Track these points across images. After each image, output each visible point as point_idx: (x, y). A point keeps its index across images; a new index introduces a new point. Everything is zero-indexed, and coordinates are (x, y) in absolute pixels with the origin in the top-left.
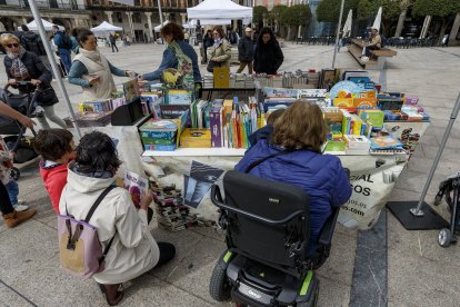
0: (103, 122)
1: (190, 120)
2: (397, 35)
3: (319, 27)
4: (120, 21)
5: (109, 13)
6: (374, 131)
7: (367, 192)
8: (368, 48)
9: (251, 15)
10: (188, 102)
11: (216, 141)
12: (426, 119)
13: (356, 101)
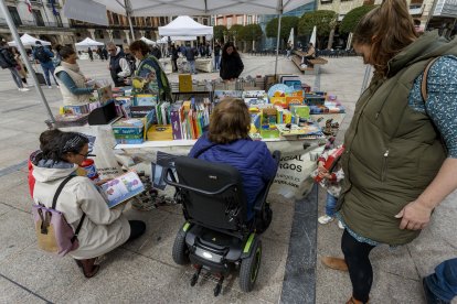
0: (80, 122)
1: (155, 118)
2: (329, 47)
3: (269, 42)
4: (102, 37)
5: (92, 31)
6: (301, 121)
7: (299, 169)
8: (306, 58)
9: (212, 33)
10: (153, 104)
11: (177, 134)
12: (342, 112)
13: (288, 99)
